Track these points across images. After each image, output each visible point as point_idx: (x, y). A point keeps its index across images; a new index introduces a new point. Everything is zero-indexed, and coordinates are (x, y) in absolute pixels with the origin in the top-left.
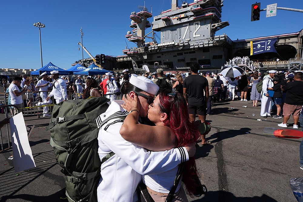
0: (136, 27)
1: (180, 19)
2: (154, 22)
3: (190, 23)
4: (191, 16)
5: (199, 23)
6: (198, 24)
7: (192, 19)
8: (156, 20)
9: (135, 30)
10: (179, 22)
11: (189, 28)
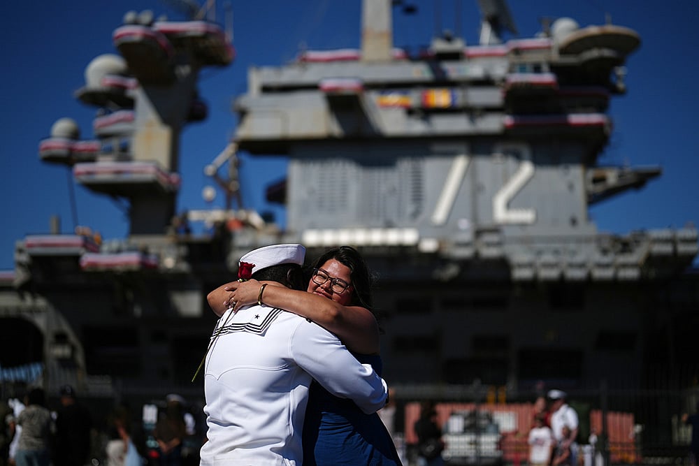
0: (129, 104)
1: (427, 112)
2: (252, 98)
3: (478, 145)
4: (489, 110)
5: (526, 151)
6: (519, 157)
7: (493, 124)
8: (267, 89)
9: (114, 121)
10: (417, 127)
11: (470, 173)
